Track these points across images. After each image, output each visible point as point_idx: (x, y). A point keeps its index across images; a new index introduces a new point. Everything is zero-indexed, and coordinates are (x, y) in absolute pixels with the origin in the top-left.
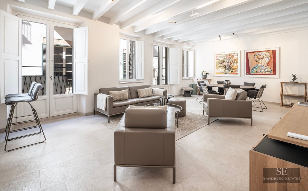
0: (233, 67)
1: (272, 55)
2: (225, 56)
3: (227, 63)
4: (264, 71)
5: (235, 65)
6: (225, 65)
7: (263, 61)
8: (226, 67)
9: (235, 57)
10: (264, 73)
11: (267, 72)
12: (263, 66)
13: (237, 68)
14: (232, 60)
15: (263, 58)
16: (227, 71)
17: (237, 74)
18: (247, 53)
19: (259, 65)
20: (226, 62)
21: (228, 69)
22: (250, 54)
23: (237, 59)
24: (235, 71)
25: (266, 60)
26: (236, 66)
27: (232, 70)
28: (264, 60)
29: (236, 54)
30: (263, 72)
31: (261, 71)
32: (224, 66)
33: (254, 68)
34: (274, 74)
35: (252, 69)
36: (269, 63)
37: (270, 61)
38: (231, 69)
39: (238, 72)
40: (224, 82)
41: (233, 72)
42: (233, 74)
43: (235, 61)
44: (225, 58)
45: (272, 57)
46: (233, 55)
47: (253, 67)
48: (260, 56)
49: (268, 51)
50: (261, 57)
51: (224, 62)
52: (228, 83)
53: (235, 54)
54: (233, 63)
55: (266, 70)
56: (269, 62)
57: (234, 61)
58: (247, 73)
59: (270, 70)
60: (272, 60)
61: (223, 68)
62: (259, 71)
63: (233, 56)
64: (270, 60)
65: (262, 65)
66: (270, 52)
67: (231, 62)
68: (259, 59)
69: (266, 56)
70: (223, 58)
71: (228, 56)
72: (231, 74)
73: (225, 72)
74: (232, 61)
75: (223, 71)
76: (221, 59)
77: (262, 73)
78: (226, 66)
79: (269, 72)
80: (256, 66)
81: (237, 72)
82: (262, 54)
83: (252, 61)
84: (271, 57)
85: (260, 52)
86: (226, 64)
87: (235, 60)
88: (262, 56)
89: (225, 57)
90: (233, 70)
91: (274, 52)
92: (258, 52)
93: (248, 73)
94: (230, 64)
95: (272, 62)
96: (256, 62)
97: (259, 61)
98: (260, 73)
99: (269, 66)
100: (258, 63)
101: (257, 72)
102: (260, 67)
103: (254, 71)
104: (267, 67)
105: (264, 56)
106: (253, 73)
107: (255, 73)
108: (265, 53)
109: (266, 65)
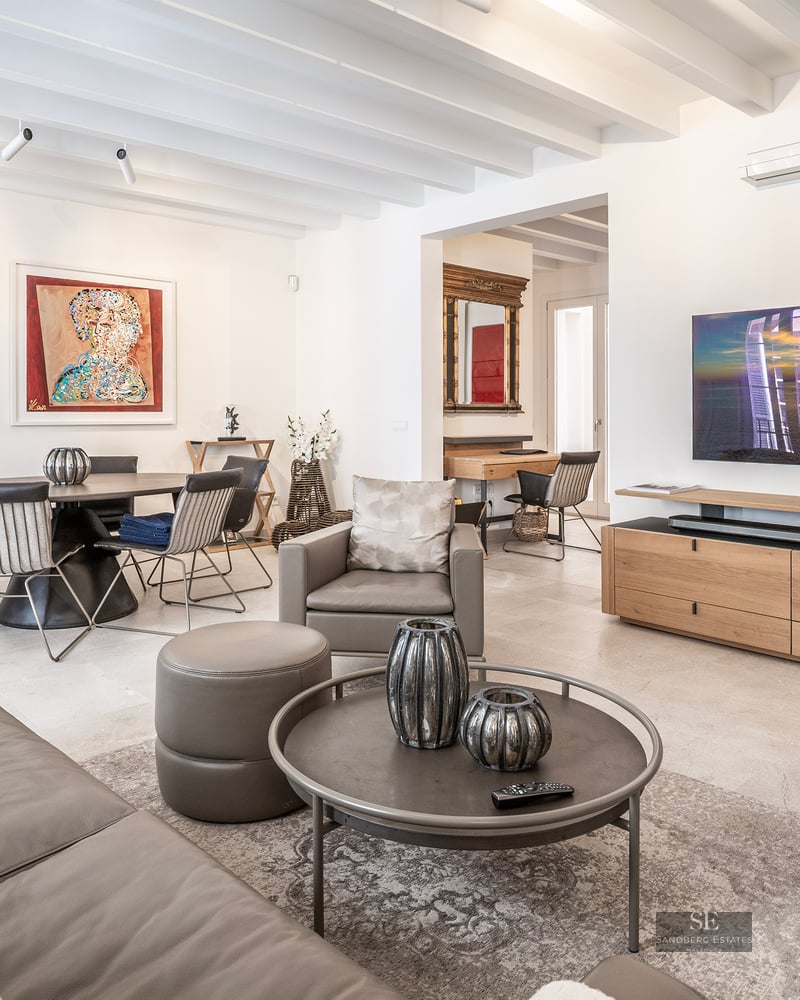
1: (146, 311)
4: (115, 391)
7: (111, 338)
10: (116, 404)
11: (130, 399)
12: (111, 366)
15: (111, 322)
18: (33, 282)
19: (95, 356)
22: (45, 290)
25: (124, 334)
28: (115, 332)
30: (113, 394)
31: (102, 390)
33: (71, 371)
34: (157, 406)
35: (60, 380)
36: (135, 348)
37: (141, 343)
45: (148, 321)
47: (62, 369)
48: (98, 309)
49: (130, 292)
55: (126, 387)
56: (137, 345)
58: (33, 403)
59: (142, 387)
60: (150, 337)
62: (94, 389)
64: (141, 337)
65: (110, 358)
68: (94, 323)
69: (124, 315)
77: (109, 400)
79: (138, 398)
80: (81, 361)
82: (108, 300)
83: (60, 333)
84: (145, 323)
85: (99, 286)
88: (106, 310)
91: (155, 298)
92: (88, 287)
93: (40, 404)
95: (147, 347)
96: (81, 338)
97: (94, 334)
98: (99, 401)
99: (135, 364)
100: (90, 347)
101: (83, 398)
102: (99, 369)
103: (68, 392)
104: (128, 370)
105: (116, 315)
106: (65, 399)
107: (74, 400)
108: (121, 300)
109: (125, 358)
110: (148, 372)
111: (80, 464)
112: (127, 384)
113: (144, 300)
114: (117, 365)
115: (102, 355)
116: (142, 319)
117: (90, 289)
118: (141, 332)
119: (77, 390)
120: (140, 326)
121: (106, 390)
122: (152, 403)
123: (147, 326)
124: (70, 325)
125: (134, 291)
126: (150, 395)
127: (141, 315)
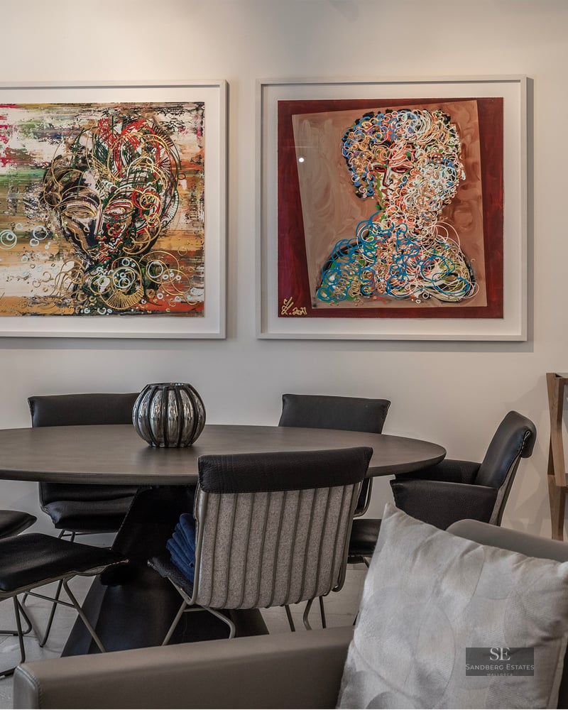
0: (163, 244)
1: (473, 139)
2: (83, 121)
3: (102, 195)
4: (417, 283)
5: (178, 220)
6: (85, 221)
7: (410, 191)
8: (92, 240)
9: (185, 144)
10: (418, 304)
11: (443, 296)
12: (409, 240)
13: (200, 253)
14: (153, 168)
15: (410, 164)
16: (105, 280)
17: (196, 310)
18: (288, 111)
19: (383, 225)
20: (93, 189)
21: (114, 261)
22: (306, 122)
23: (199, 162)
24: (183, 286)
25: (433, 183)
26: (186, 234)
27: (149, 276)
28: (416, 181)
29: (186, 118)
30: (414, 288)
31: (396, 281)
32: (75, 229)
33: (344, 251)
34: (494, 309)
35: (328, 266)
36: (452, 207)
37: (464, 196)
38: (143, 257)
39: (211, 291)
40: (139, 409)
41: (160, 296)
42: (157, 311)
43: (183, 183)
44: (87, 142)
45: (476, 157)
46: (161, 117)
47: (331, 248)
48: (388, 143)
49: (445, 109)
50: (398, 157)
51: (80, 184)
52: (188, 412)
53: (178, 108)
54: (157, 201)
55: (436, 274)
56: (456, 201)
57: (174, 184)
58: (288, 303)
59: (464, 274)
60: (479, 184)
61: (70, 245)
63: (157, 130)
64: (463, 186)
65: (407, 226)
66: (461, 114)
67: (147, 194)
68: (383, 169)
69: (432, 150)
70: (61, 149)
71: (118, 128)
72: (140, 313)
73: (86, 291)
74: (153, 177)
75: (69, 283)
76: (47, 152)
77: (407, 298)
78: (98, 232)
79: (458, 295)
80: (361, 232)
81: (194, 295)
82: (404, 124)
83: (327, 189)
84: (471, 160)
85: (389, 105)
86: (97, 214)
87: (177, 170)
88: (401, 143)
89: (80, 132)
90: (168, 276)
91: (490, 112)
92: (371, 108)
93: (298, 304)
94: (136, 215)
95: (474, 202)
96: (360, 195)
97: (382, 187)
98: (390, 300)
99: (452, 234)
100: (375, 210)
101: (364, 294)
102: (390, 246)
103: (339, 284)
104: (440, 245)
105: (419, 151)
106: (333, 297)
107: (348, 298)
108: (428, 124)
109: (433, 225)
110: (476, 249)
111: (172, 412)
112: (438, 269)
113: (471, 120)
114: (420, 237)
115: (395, 222)
116: (465, 152)
117: (375, 110)
118: (464, 176)
119: (354, 282)
120: (461, 166)
121: (402, 281)
122: (483, 303)
123: (474, 164)
124: (343, 175)
125: (451, 106)
126: (481, 286)
127: (463, 146)
